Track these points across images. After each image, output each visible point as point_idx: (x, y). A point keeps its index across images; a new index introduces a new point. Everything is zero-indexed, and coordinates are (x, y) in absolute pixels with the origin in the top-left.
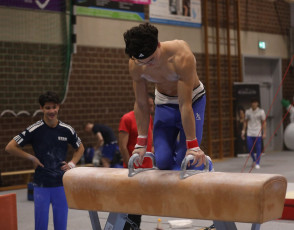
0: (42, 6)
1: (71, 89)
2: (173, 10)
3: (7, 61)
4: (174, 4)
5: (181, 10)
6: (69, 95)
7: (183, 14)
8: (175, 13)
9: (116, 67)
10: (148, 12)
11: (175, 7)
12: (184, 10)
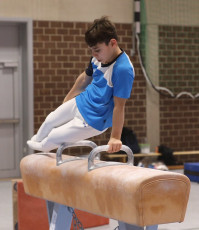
3: (188, 45)
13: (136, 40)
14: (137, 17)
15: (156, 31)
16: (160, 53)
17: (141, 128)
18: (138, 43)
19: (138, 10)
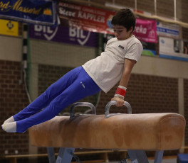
0: (82, 43)
1: (101, 100)
2: (177, 49)
4: (177, 45)
5: (182, 50)
6: (100, 104)
7: (184, 52)
8: (178, 52)
9: (135, 87)
10: (158, 50)
11: (178, 48)
12: (184, 50)
13: (23, 74)
14: (25, 57)
15: (37, 68)
16: (39, 84)
17: (25, 137)
18: (25, 76)
19: (25, 52)
